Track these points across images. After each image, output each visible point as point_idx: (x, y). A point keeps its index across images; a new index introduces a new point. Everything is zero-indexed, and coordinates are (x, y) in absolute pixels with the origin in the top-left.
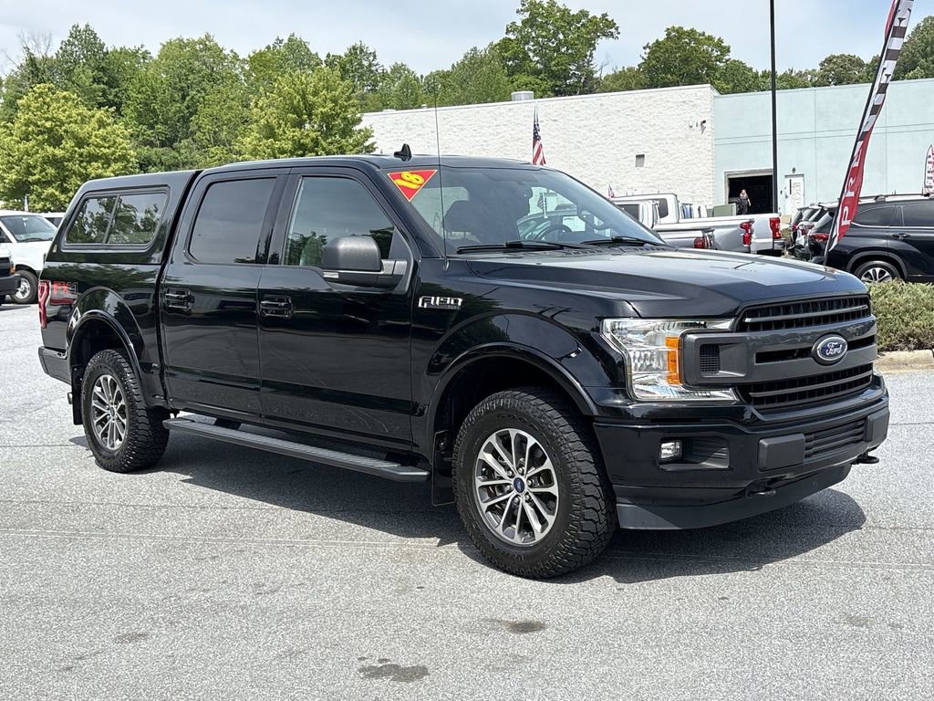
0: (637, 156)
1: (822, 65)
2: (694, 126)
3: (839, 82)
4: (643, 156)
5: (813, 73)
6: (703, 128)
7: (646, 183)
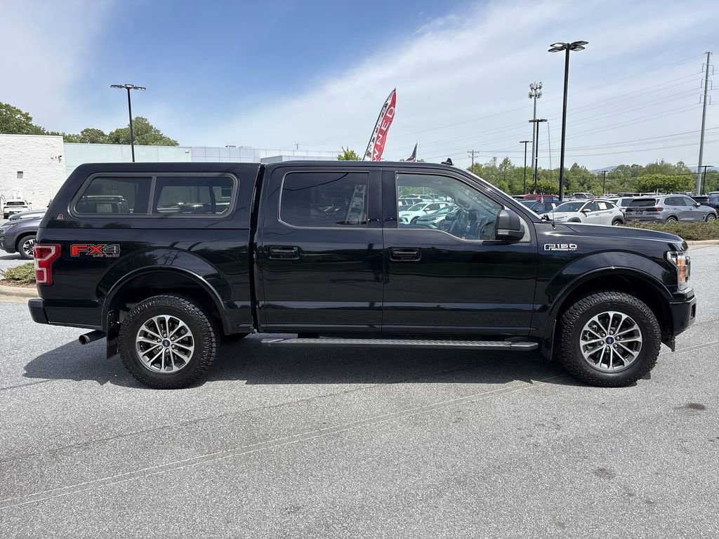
0: (18, 172)
1: (82, 133)
2: (54, 158)
3: (93, 142)
4: (22, 172)
5: (77, 136)
6: (60, 160)
7: (25, 188)
